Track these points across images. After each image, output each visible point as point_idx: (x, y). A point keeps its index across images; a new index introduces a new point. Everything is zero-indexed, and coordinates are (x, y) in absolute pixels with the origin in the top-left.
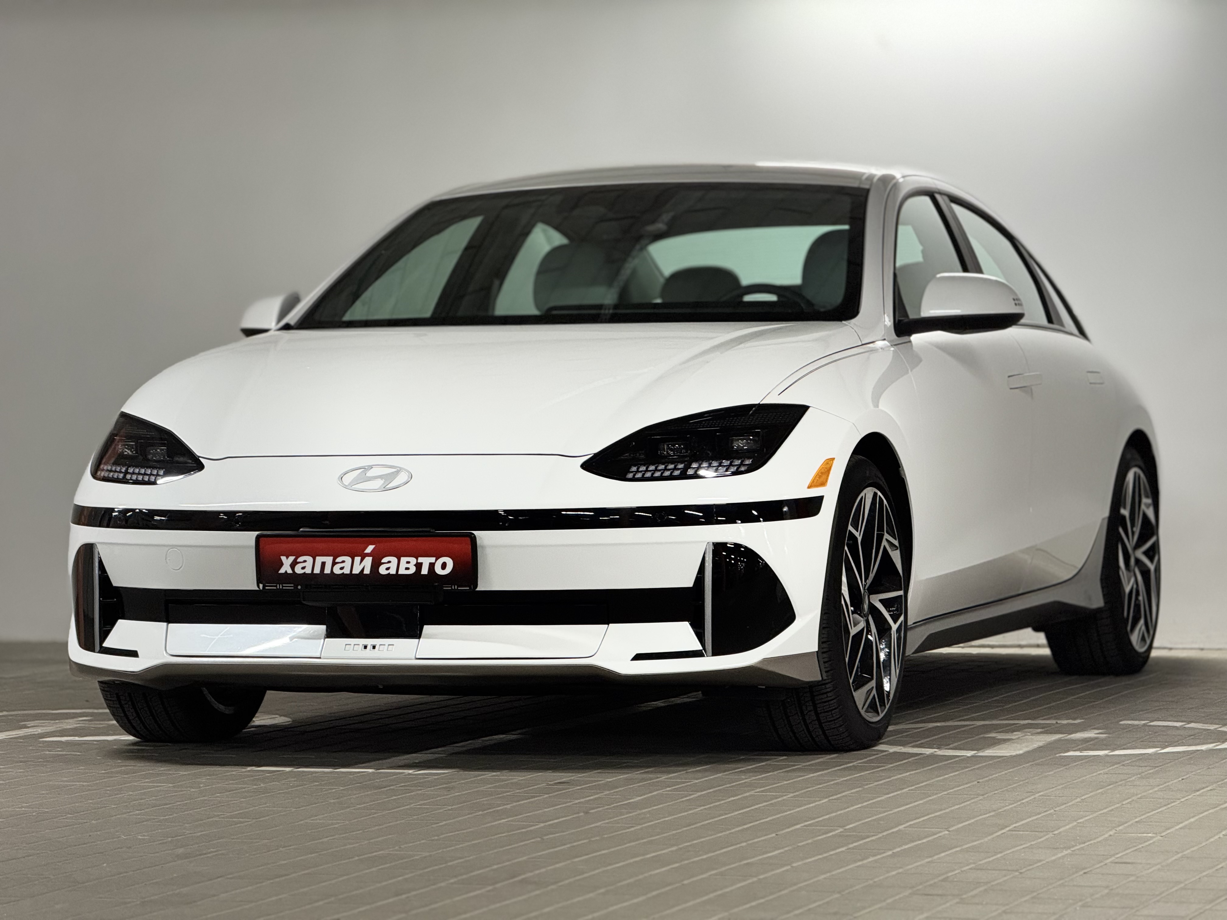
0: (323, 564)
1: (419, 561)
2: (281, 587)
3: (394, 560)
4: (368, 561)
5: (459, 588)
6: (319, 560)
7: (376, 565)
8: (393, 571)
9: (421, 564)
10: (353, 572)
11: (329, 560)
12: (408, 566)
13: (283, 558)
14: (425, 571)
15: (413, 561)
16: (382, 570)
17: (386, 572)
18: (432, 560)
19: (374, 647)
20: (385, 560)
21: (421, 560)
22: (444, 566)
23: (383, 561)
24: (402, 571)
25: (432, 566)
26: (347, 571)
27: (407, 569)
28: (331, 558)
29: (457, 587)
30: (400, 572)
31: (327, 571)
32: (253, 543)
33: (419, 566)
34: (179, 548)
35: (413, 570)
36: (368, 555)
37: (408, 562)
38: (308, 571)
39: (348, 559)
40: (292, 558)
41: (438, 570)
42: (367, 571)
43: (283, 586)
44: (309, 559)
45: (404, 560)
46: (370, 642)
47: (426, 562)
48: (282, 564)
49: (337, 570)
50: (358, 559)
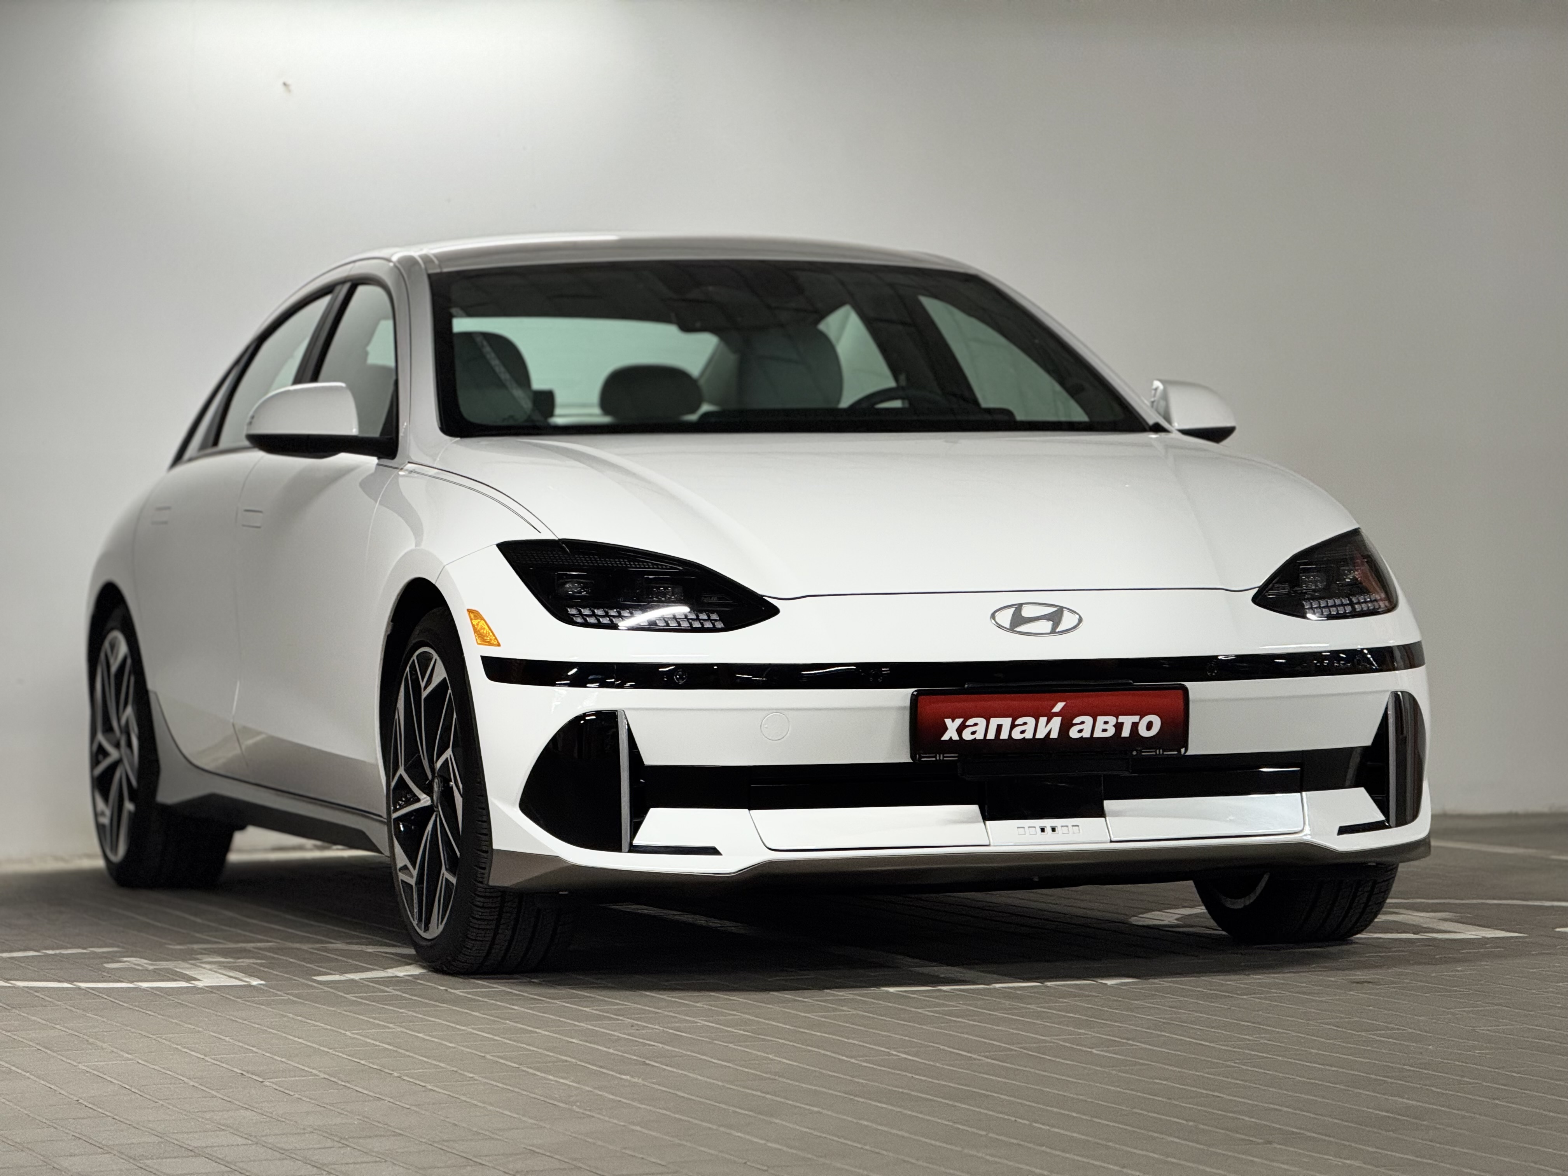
0: (999, 728)
1: (1119, 721)
2: (941, 758)
3: (1089, 720)
4: (1056, 722)
5: (1165, 753)
6: (995, 721)
7: (1065, 727)
8: (1086, 734)
9: (1122, 724)
10: (1037, 737)
11: (1006, 722)
12: (1105, 727)
13: (948, 721)
14: (1126, 733)
15: (1112, 720)
16: (1074, 733)
17: (1078, 736)
18: (1136, 718)
19: (1053, 830)
20: (1077, 720)
21: (1122, 719)
22: (1149, 726)
23: (1075, 721)
24: (1098, 734)
25: (1135, 726)
26: (1029, 735)
27: (1104, 730)
28: (1009, 720)
29: (1163, 751)
30: (1096, 735)
31: (1004, 735)
32: (907, 703)
33: (1119, 727)
34: (786, 713)
35: (1111, 732)
36: (1057, 714)
37: (1106, 723)
38: (980, 736)
39: (1031, 721)
40: (959, 721)
41: (1143, 732)
42: (1054, 735)
43: (944, 757)
44: (982, 722)
45: (1101, 719)
46: (1048, 823)
47: (1127, 721)
48: (945, 729)
49: (1016, 735)
50: (1043, 720)
